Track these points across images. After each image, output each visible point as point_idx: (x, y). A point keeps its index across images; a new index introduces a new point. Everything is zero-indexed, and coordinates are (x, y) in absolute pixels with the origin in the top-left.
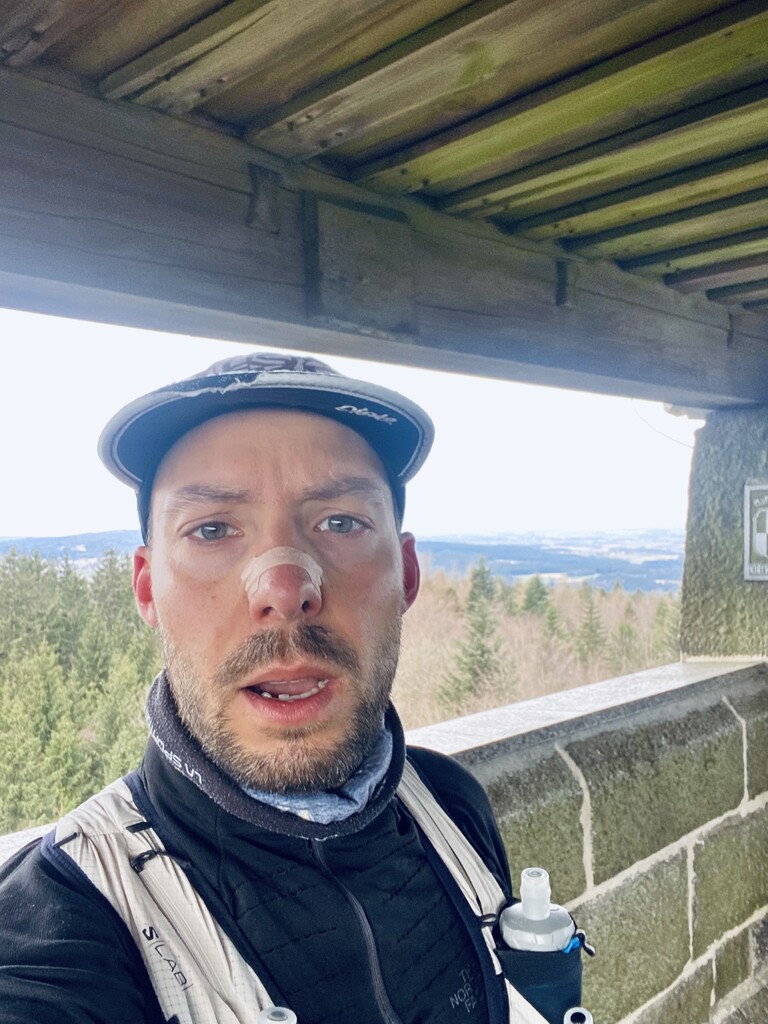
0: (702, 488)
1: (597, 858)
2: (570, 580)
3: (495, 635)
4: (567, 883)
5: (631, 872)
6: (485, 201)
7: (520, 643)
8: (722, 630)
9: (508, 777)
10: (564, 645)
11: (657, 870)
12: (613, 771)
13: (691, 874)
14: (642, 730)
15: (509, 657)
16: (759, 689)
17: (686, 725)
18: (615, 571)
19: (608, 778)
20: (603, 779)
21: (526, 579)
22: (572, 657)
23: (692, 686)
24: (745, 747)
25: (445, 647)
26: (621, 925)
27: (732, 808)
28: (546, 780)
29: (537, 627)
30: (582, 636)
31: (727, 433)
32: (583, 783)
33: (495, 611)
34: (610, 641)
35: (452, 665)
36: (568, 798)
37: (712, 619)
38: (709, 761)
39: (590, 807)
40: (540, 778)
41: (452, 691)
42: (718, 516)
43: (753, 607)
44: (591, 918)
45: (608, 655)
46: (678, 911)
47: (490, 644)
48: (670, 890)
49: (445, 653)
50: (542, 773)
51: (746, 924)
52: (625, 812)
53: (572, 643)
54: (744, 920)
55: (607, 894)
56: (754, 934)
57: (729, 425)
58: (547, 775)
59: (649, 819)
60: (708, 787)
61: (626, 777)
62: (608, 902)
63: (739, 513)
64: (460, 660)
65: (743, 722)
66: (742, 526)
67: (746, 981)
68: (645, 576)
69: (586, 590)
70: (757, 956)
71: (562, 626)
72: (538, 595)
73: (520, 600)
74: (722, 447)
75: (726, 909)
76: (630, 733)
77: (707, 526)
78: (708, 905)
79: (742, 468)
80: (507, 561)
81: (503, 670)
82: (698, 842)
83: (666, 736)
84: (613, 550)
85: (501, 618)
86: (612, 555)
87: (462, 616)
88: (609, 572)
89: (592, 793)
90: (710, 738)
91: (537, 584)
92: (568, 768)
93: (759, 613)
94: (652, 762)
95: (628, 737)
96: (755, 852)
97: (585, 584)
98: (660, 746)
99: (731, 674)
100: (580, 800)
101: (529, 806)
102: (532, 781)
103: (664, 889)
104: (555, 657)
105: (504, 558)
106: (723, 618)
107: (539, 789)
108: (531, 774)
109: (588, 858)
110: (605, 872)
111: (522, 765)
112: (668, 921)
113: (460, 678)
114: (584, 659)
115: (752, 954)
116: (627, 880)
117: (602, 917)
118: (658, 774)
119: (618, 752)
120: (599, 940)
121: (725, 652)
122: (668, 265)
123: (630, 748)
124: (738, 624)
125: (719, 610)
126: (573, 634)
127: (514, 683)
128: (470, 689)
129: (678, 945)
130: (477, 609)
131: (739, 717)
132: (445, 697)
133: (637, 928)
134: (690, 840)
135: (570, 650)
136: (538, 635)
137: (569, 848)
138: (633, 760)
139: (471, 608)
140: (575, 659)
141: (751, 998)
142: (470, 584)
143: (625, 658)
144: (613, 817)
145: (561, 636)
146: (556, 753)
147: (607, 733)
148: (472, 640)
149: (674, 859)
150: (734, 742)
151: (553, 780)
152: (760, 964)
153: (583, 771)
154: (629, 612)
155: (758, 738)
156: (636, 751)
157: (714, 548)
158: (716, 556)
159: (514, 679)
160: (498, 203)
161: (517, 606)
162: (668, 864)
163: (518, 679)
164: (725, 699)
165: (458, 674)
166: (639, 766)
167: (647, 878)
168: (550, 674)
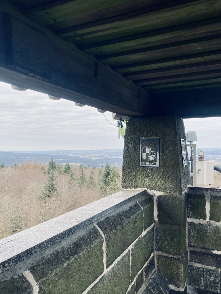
0: (128, 140)
1: (107, 260)
2: (77, 164)
3: (56, 180)
4: (99, 271)
5: (116, 262)
6: (75, 34)
7: (63, 182)
8: (134, 181)
9: (80, 238)
10: (75, 182)
11: (123, 259)
12: (112, 230)
13: (131, 257)
14: (118, 215)
15: (60, 186)
16: (145, 198)
17: (129, 212)
18: (88, 162)
19: (110, 233)
20: (109, 233)
21: (65, 164)
22: (77, 185)
23: (129, 199)
24: (143, 216)
25: (41, 184)
26: (113, 279)
27: (140, 235)
28: (92, 237)
29: (68, 177)
30: (80, 180)
31: (135, 124)
32: (103, 236)
33: (56, 173)
34: (87, 181)
35: (43, 189)
36: (99, 242)
37: (131, 177)
38: (135, 222)
39: (105, 244)
40: (90, 237)
41: (43, 197)
42: (132, 148)
43: (142, 174)
44: (105, 280)
45: (86, 184)
46: (128, 270)
47: (54, 183)
48: (126, 264)
49: (41, 186)
50: (91, 235)
51: (143, 268)
52: (115, 243)
53: (77, 181)
54: (142, 267)
55: (110, 270)
56: (145, 271)
57: (136, 122)
58: (92, 235)
59: (121, 243)
60: (135, 230)
61: (115, 232)
62: (110, 273)
63: (138, 147)
64: (46, 188)
65: (143, 209)
66: (139, 151)
67: (143, 285)
68: (96, 163)
69: (81, 167)
70: (145, 277)
71: (75, 177)
72: (68, 169)
73: (63, 170)
74: (134, 128)
75: (139, 266)
76: (115, 216)
77: (130, 151)
78: (134, 266)
79: (139, 134)
80: (59, 159)
81: (58, 190)
82: (132, 247)
83: (124, 216)
84: (88, 156)
85: (58, 175)
86: (88, 158)
87: (46, 175)
88: (87, 162)
89: (106, 239)
90: (135, 215)
91: (68, 165)
92: (99, 231)
93: (144, 176)
94: (122, 225)
95: (115, 218)
96: (145, 247)
97: (81, 165)
98: (123, 220)
99: (138, 194)
100: (103, 242)
101: (88, 248)
102: (88, 238)
103: (124, 264)
104: (73, 186)
105: (58, 159)
106: (134, 177)
107: (90, 241)
108: (88, 236)
109: (105, 260)
110: (109, 264)
111: (85, 233)
112: (125, 274)
113: (45, 193)
114: (80, 186)
115: (144, 276)
116: (115, 264)
117: (108, 278)
118: (123, 229)
119: (112, 223)
120: (107, 286)
121: (134, 187)
122: (126, 69)
123: (115, 221)
124: (138, 179)
125: (133, 175)
126: (77, 179)
127: (61, 193)
128: (48, 196)
129: (127, 281)
130: (50, 173)
131: (141, 207)
132: (41, 198)
133: (117, 279)
134: (130, 247)
135: (77, 183)
136: (68, 180)
137: (99, 259)
138: (116, 225)
139: (49, 173)
140: (78, 186)
141: (144, 290)
142: (49, 166)
143: (91, 185)
144: (111, 245)
145: (74, 180)
146: (95, 226)
147: (108, 217)
148: (49, 182)
149: (127, 254)
150: (141, 215)
151: (94, 237)
152: (146, 279)
153: (103, 232)
154: (92, 172)
155: (146, 213)
156: (117, 222)
157: (131, 157)
158: (132, 159)
159: (61, 192)
160: (79, 36)
161: (62, 172)
162: (125, 256)
163: (62, 192)
164: (138, 202)
165: (45, 192)
166: (118, 227)
167: (120, 262)
168: (71, 190)
